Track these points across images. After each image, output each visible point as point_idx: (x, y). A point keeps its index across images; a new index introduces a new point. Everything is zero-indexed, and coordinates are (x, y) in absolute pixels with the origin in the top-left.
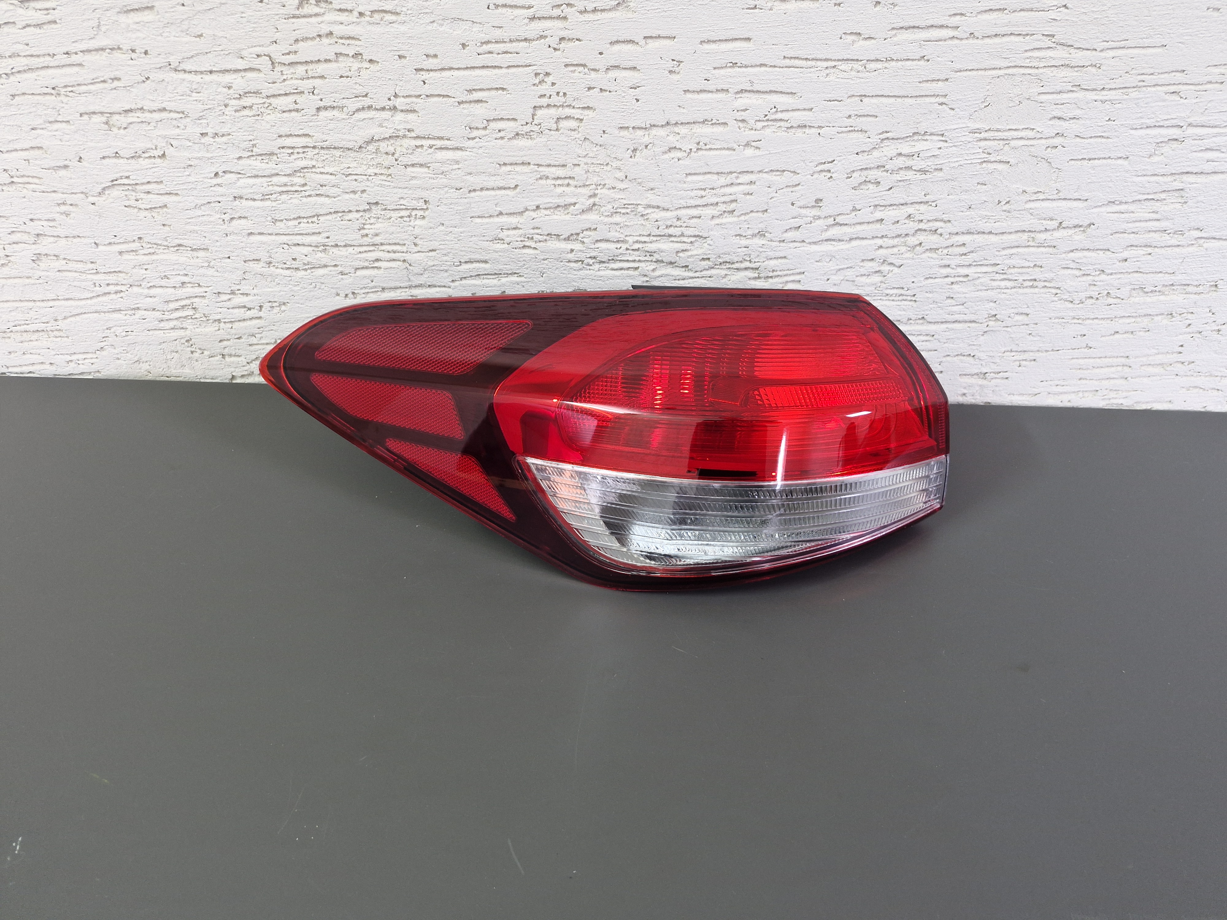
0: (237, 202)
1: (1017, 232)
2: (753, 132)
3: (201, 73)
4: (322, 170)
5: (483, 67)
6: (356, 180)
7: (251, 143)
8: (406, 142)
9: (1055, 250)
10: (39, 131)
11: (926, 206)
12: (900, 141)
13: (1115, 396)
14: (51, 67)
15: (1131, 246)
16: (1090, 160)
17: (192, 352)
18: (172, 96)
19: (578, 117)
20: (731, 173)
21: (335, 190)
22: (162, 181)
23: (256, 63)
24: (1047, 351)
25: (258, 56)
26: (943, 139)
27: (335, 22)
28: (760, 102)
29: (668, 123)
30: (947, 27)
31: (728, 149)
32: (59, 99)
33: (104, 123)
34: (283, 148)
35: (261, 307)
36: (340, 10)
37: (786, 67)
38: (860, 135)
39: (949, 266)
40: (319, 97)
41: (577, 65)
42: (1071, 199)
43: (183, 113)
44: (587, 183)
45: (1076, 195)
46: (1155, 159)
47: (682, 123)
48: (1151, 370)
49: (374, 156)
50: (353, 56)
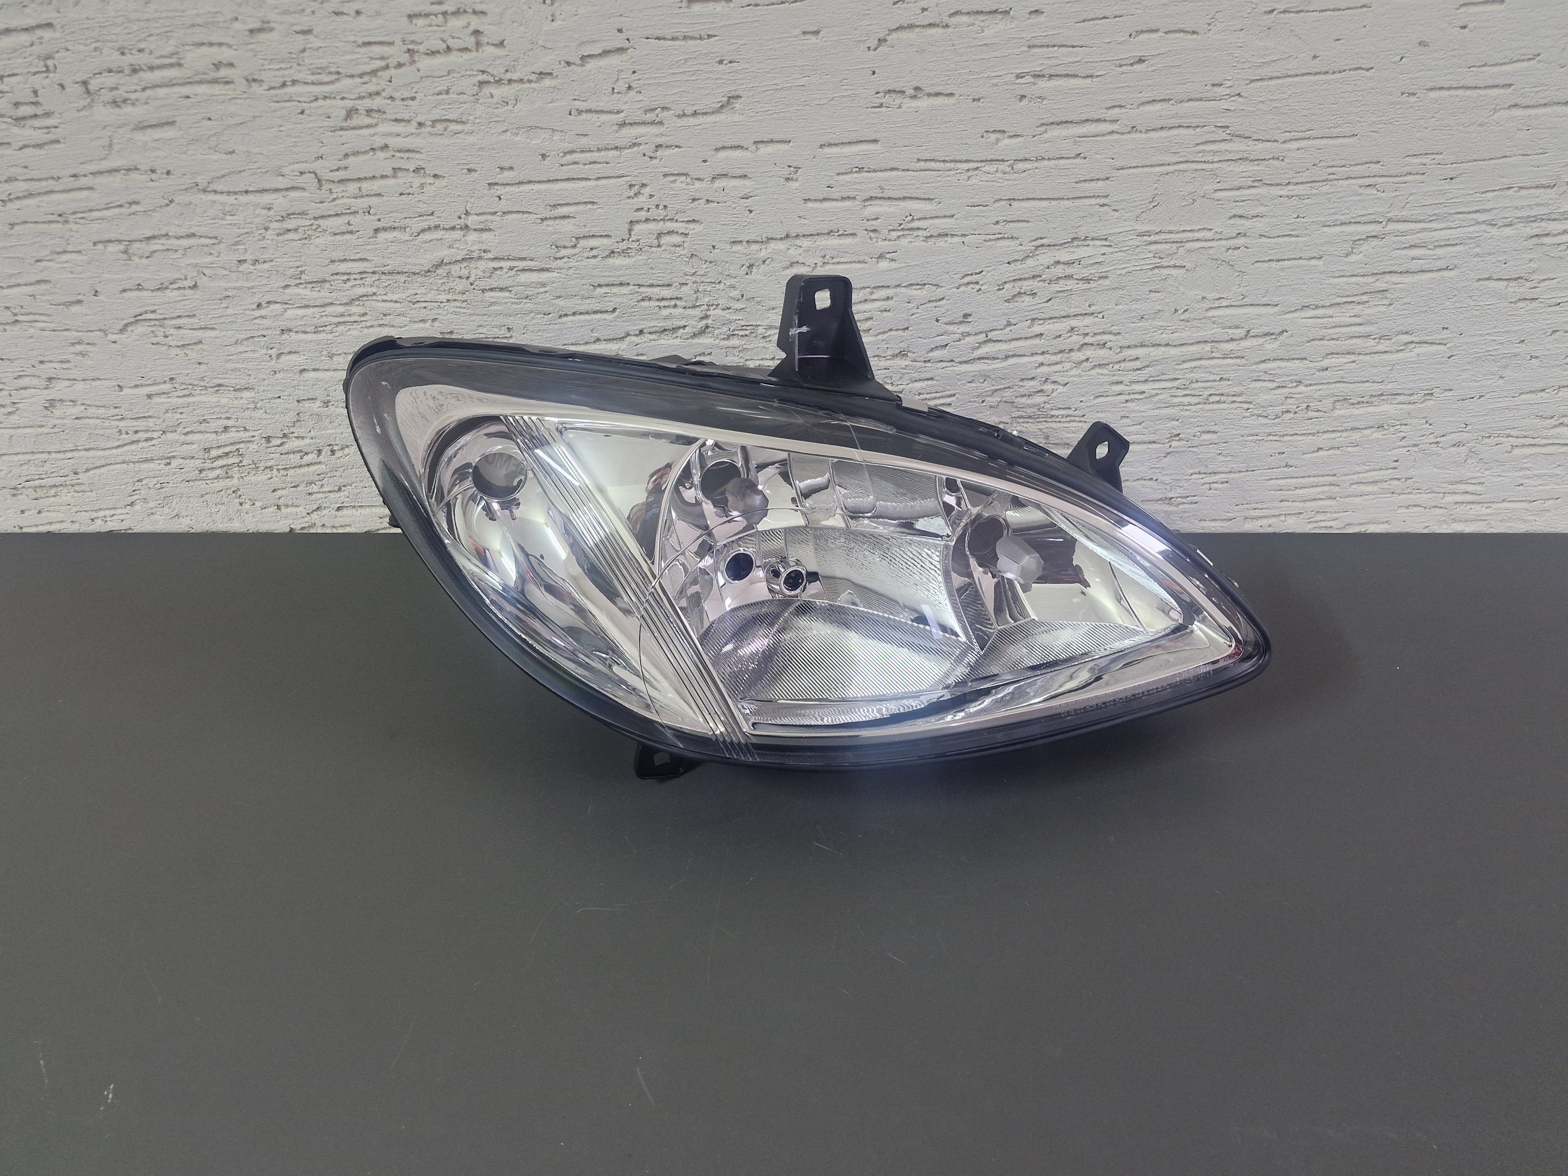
0: (285, 336)
1: (1198, 343)
2: (887, 242)
3: (235, 193)
4: (385, 298)
5: (568, 179)
6: (425, 308)
7: (299, 269)
8: (482, 264)
9: (1243, 361)
10: (45, 263)
11: (1091, 318)
12: (1057, 248)
13: (1323, 518)
14: (56, 192)
15: (1332, 353)
16: (1278, 261)
17: (241, 504)
18: (202, 219)
19: (683, 231)
20: (864, 288)
21: (401, 320)
22: (194, 315)
23: (300, 181)
24: (1240, 472)
25: (302, 173)
26: (1108, 243)
27: (390, 134)
28: (892, 209)
29: (787, 236)
30: (1105, 120)
31: (859, 262)
32: (67, 226)
33: (122, 252)
34: (337, 274)
35: (320, 451)
36: (396, 120)
37: (921, 170)
38: (1012, 243)
39: (1122, 382)
40: (377, 217)
41: (678, 175)
42: (1258, 305)
43: (216, 238)
44: (698, 304)
45: (1265, 300)
46: (1353, 258)
47: (804, 235)
48: (1363, 488)
49: (445, 280)
50: (414, 171)
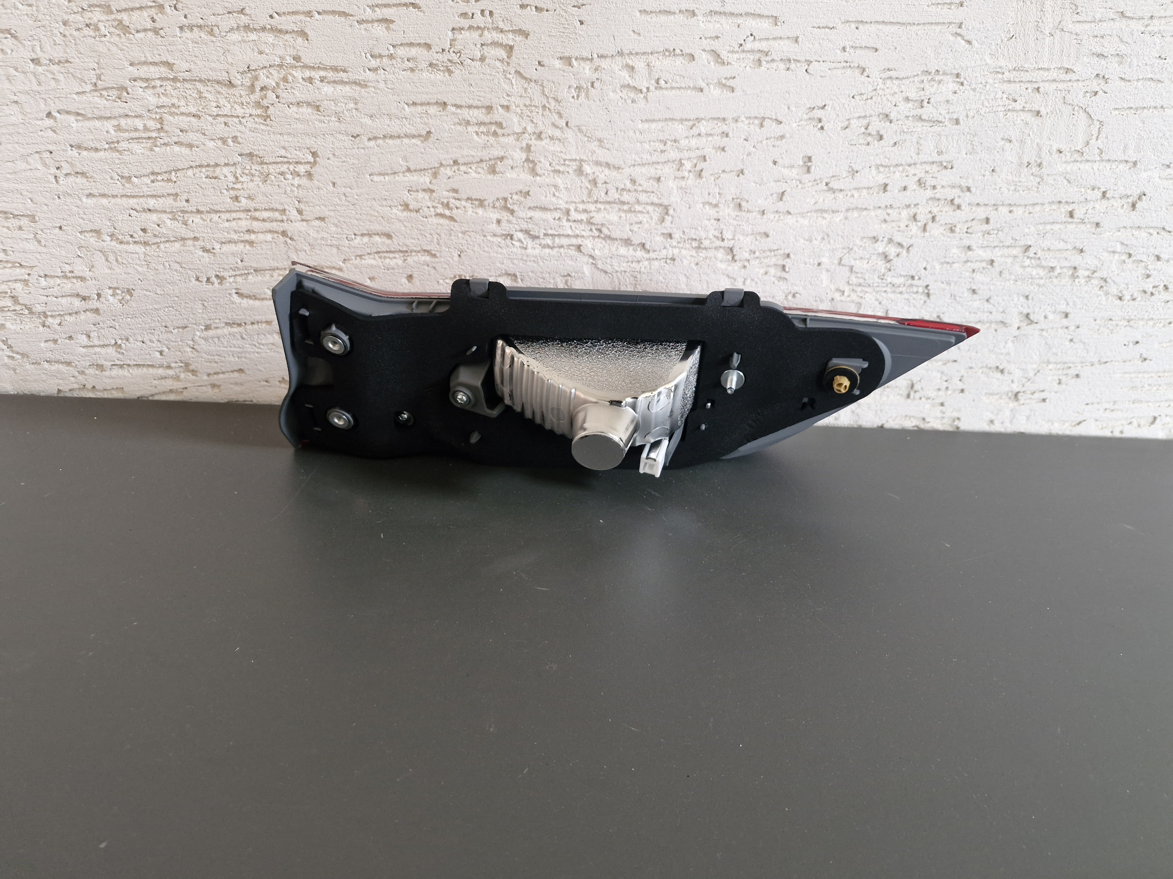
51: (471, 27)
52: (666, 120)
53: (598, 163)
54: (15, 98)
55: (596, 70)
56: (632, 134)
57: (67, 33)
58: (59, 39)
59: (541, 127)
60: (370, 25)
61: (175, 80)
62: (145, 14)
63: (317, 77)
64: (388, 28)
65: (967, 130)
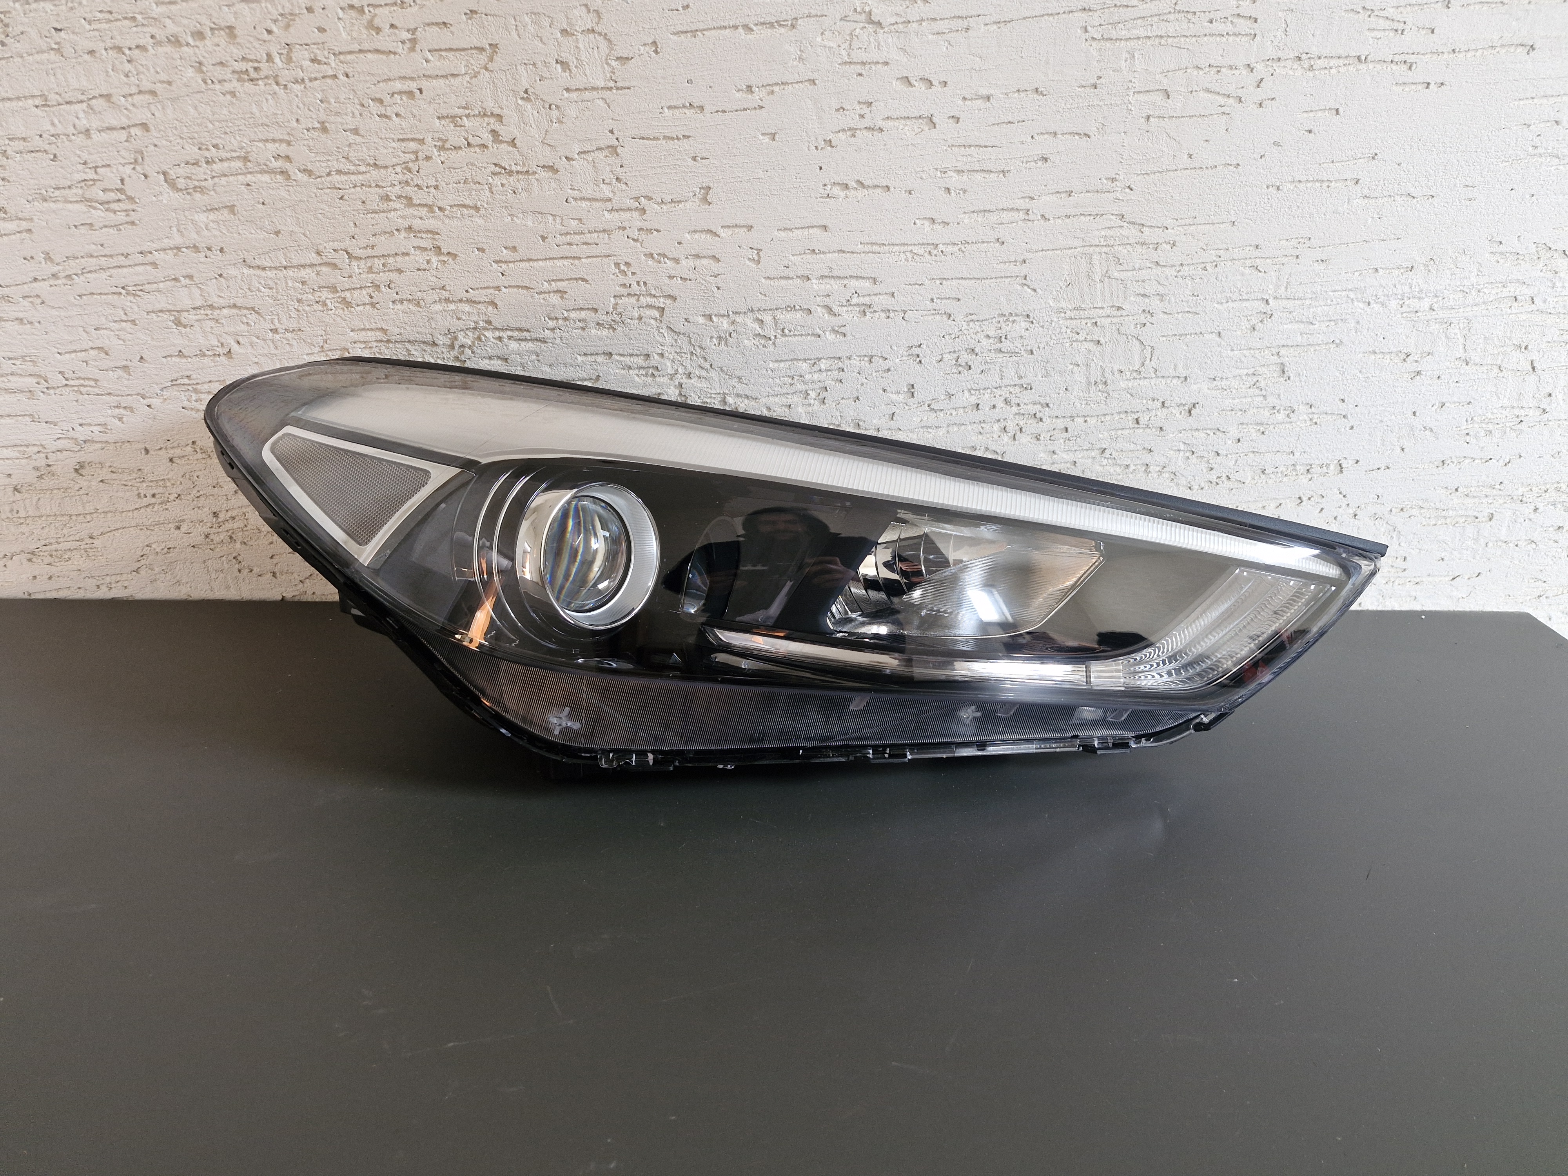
51: (629, 294)
52: (792, 360)
53: (738, 396)
54: (256, 360)
55: (733, 323)
56: (765, 371)
57: (300, 308)
58: (293, 314)
59: (690, 369)
60: (547, 295)
61: (388, 341)
62: (364, 292)
63: (505, 336)
64: (562, 297)
65: (1040, 358)
